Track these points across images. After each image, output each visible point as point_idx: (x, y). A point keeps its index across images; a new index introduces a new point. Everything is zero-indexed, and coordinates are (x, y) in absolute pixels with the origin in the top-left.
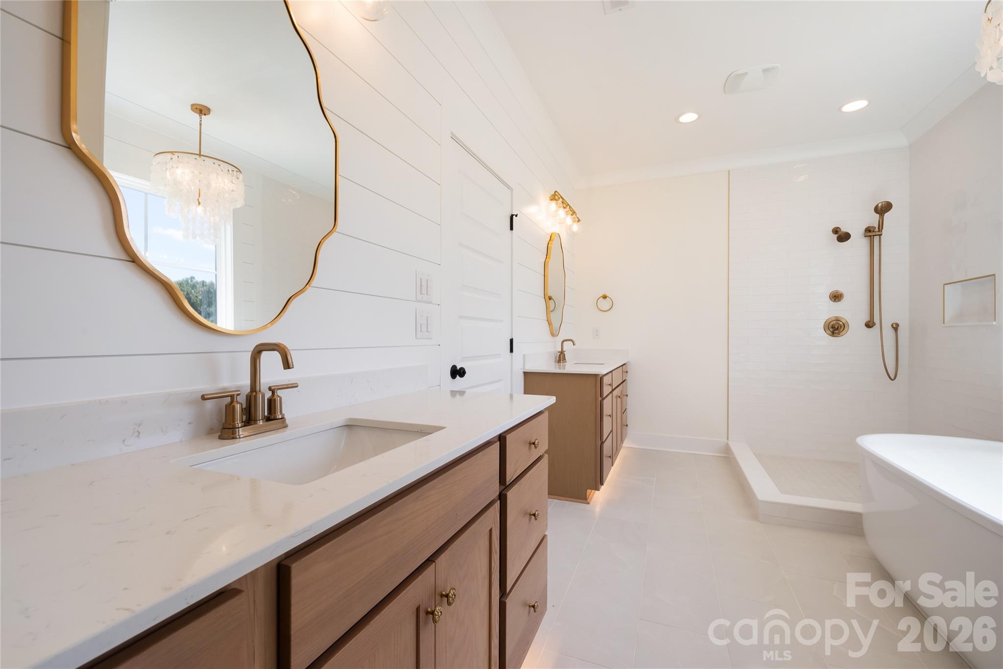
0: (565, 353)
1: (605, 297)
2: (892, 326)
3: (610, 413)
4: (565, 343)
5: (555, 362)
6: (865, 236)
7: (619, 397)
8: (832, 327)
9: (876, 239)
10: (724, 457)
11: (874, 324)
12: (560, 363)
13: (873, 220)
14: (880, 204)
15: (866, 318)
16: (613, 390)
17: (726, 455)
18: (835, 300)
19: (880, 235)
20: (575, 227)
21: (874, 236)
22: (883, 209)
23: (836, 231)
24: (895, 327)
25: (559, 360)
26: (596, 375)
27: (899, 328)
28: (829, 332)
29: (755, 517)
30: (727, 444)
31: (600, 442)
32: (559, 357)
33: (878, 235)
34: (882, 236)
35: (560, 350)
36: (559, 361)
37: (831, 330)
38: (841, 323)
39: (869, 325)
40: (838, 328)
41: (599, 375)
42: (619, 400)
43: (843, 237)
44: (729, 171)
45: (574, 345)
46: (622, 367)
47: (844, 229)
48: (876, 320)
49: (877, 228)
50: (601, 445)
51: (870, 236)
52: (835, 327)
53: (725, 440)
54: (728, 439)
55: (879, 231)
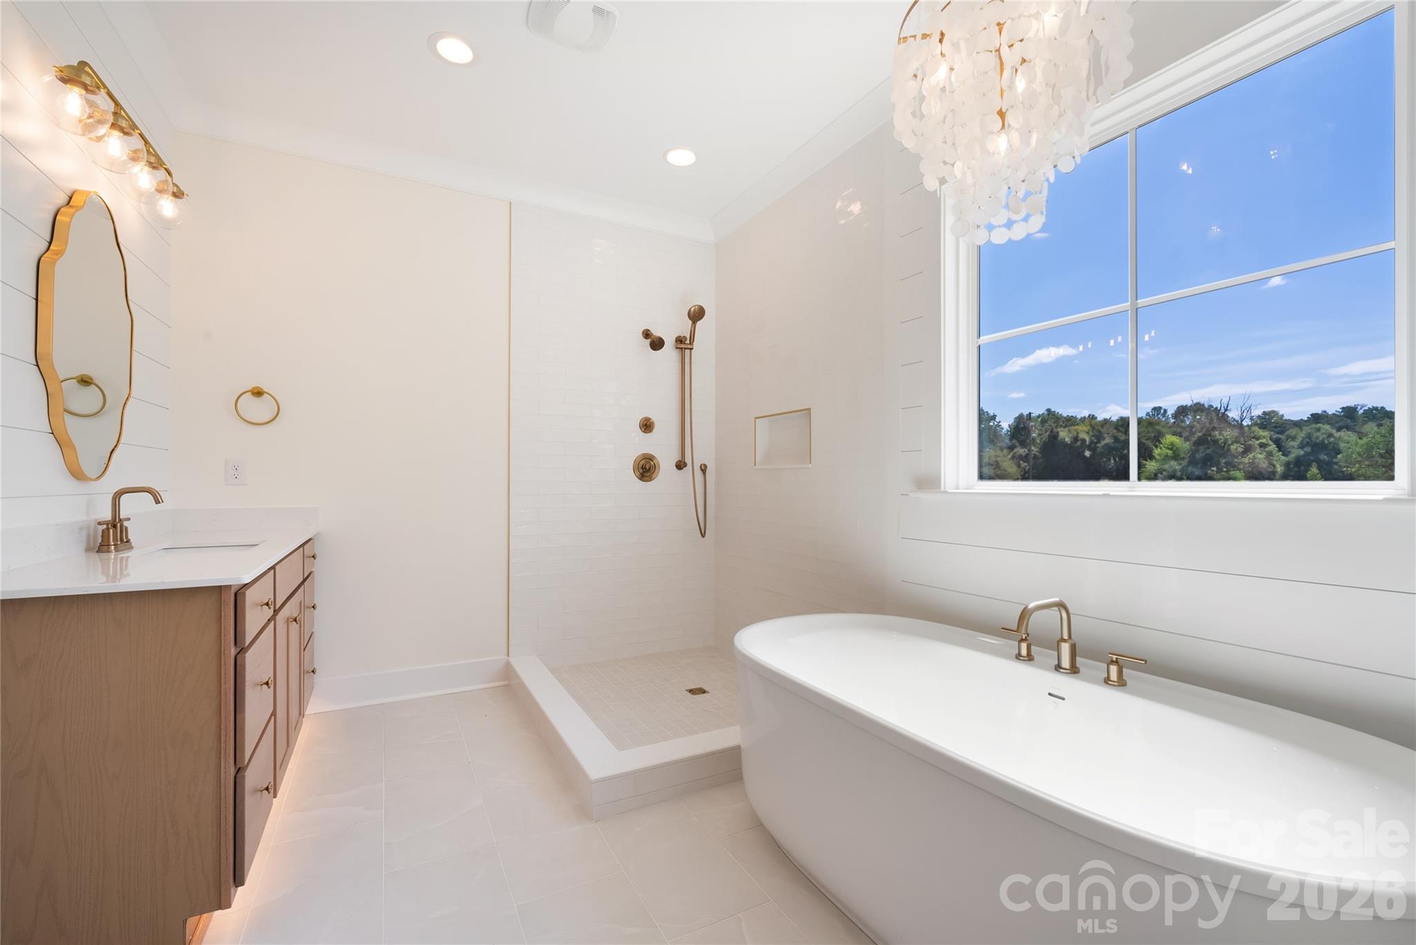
0: (126, 524)
1: (258, 393)
2: (701, 467)
3: (267, 675)
4: (124, 498)
5: (88, 549)
6: (677, 348)
7: (295, 620)
8: (642, 468)
9: (687, 352)
10: (504, 686)
11: (685, 465)
12: (104, 555)
13: (684, 328)
14: (692, 309)
15: (676, 457)
16: (276, 612)
17: (506, 683)
18: (645, 429)
19: (691, 349)
20: (168, 207)
21: (685, 349)
22: (697, 315)
23: (647, 334)
24: (704, 469)
25: (101, 545)
26: (220, 587)
27: (707, 470)
28: (638, 473)
29: (584, 811)
30: (508, 661)
31: (232, 771)
32: (105, 534)
33: (689, 349)
34: (693, 351)
35: (108, 516)
36: (103, 547)
37: (641, 470)
38: (652, 463)
39: (680, 465)
40: (650, 468)
41: (229, 587)
42: (294, 626)
43: (657, 344)
44: (510, 203)
45: (157, 502)
46: (302, 549)
47: (657, 332)
48: (688, 460)
49: (688, 340)
50: (235, 777)
51: (682, 348)
52: (645, 468)
53: (503, 657)
54: (508, 656)
55: (690, 344)
